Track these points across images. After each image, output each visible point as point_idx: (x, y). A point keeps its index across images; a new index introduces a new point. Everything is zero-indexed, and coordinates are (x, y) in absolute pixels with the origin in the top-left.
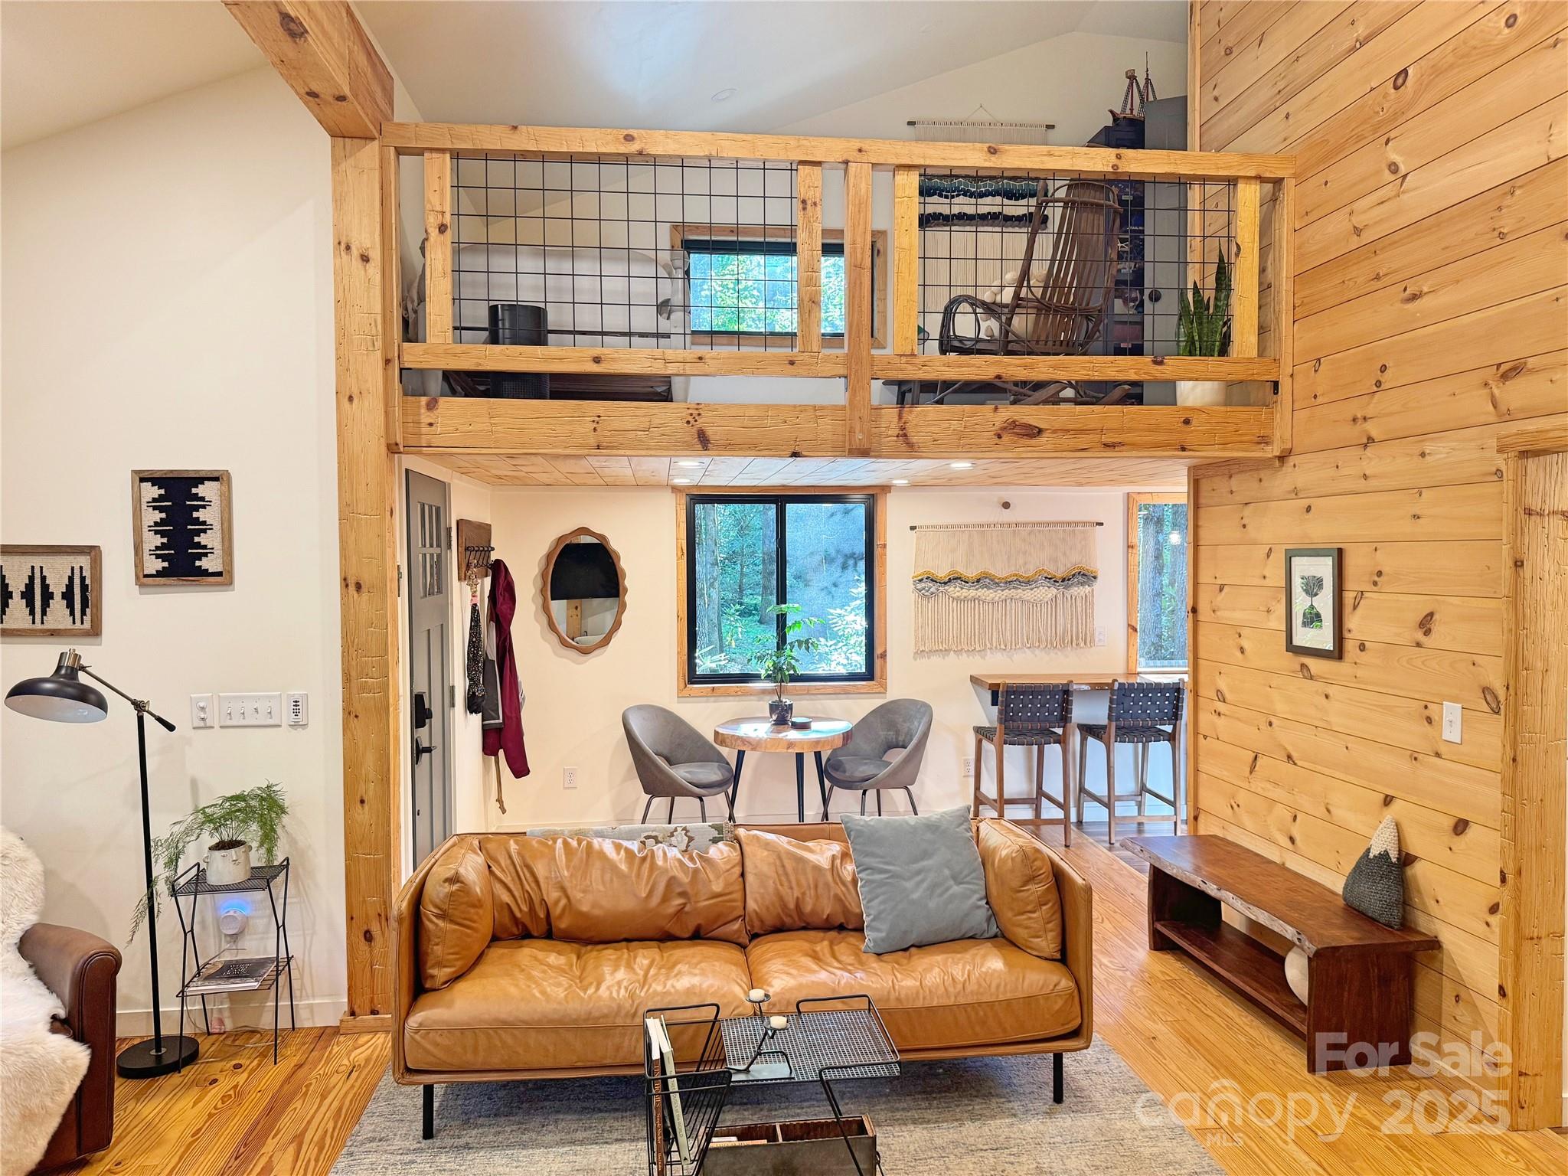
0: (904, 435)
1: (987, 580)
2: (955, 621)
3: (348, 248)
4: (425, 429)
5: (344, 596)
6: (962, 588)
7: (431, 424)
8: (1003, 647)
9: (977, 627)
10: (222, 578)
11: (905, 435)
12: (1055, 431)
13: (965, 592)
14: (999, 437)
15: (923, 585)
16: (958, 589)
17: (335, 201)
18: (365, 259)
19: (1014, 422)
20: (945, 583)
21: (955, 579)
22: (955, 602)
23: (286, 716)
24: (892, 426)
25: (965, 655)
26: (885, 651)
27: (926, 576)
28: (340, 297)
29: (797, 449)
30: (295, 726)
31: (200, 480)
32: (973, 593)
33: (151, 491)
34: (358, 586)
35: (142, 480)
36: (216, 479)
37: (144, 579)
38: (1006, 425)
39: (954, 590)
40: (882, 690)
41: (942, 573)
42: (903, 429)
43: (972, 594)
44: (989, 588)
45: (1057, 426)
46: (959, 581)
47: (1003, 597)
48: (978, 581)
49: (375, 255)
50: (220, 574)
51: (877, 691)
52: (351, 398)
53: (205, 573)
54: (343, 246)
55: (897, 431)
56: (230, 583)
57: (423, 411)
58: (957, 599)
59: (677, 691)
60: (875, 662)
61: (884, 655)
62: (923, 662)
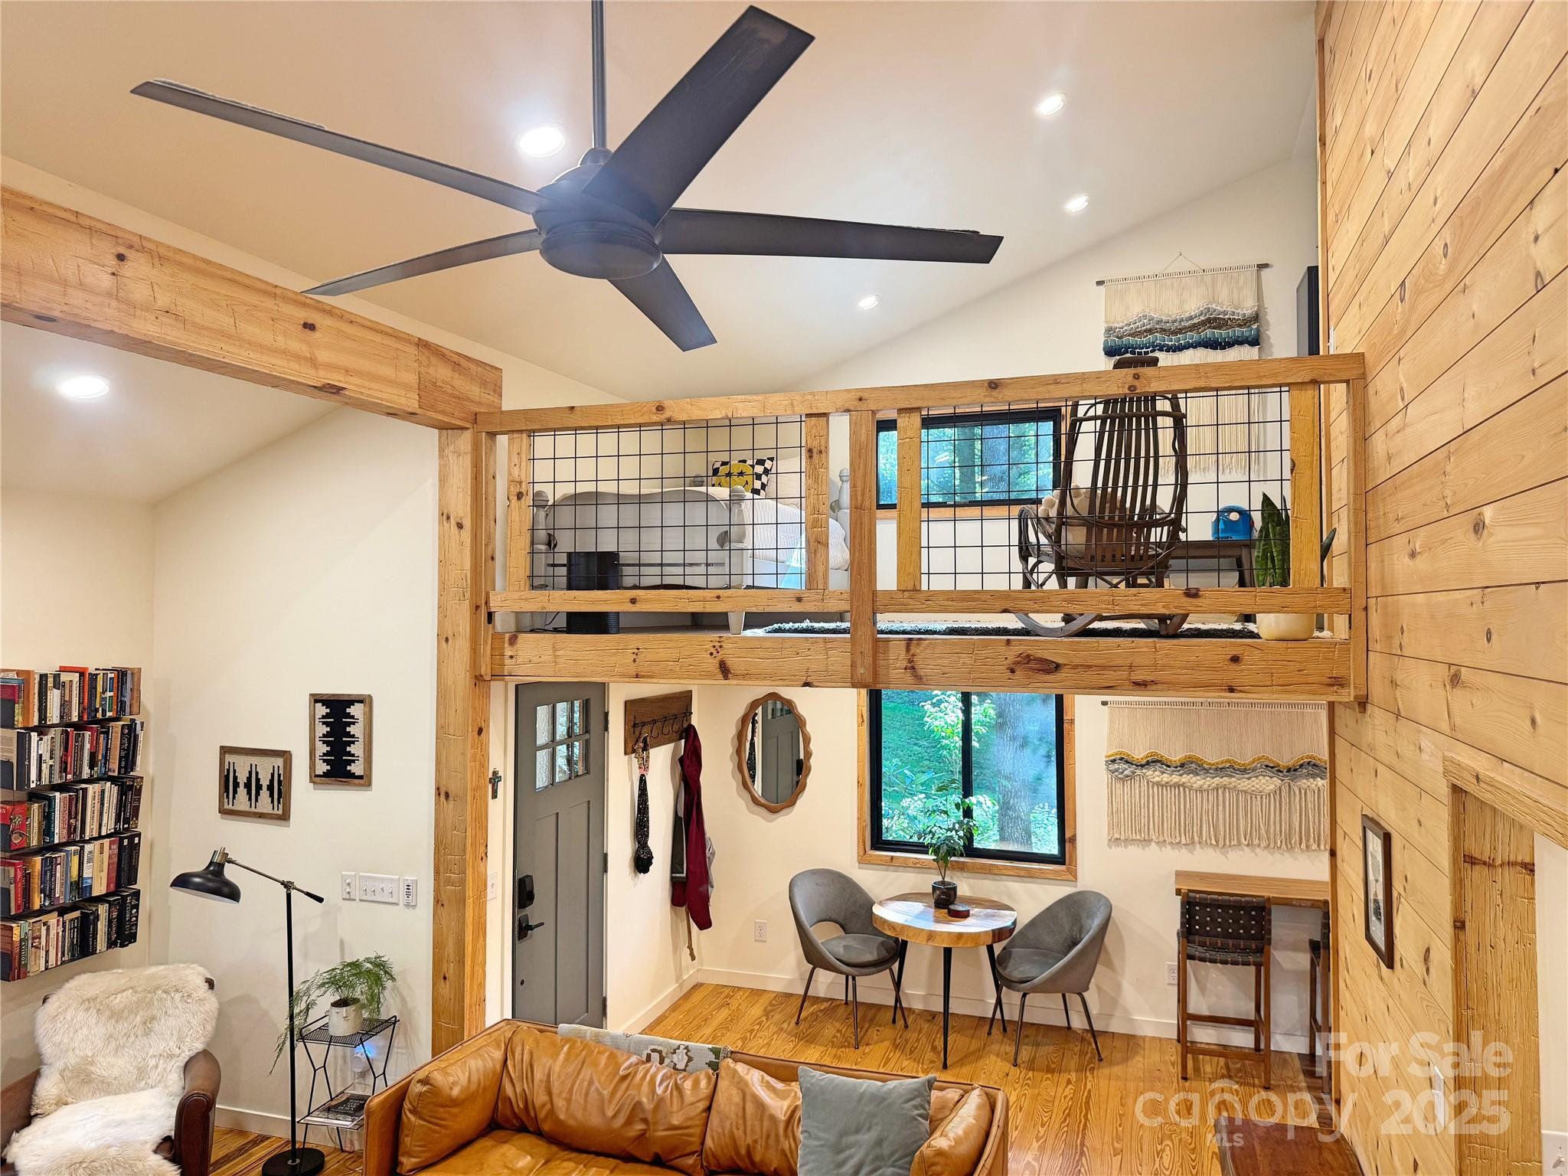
0: (911, 668)
1: (1193, 765)
2: (1156, 808)
3: (448, 518)
4: (507, 661)
5: (437, 803)
6: (1163, 773)
7: (511, 657)
8: (1214, 842)
9: (1182, 817)
10: (364, 780)
11: (913, 668)
12: (1075, 667)
13: (1166, 778)
14: (1013, 671)
15: (1116, 766)
16: (1157, 773)
17: (440, 481)
18: (460, 526)
19: (1028, 656)
20: (1142, 766)
21: (1153, 762)
22: (1156, 788)
23: (403, 899)
24: (901, 658)
25: (1169, 847)
26: (1075, 836)
27: (1119, 757)
28: (442, 558)
29: (809, 680)
30: (408, 905)
31: (351, 702)
32: (1175, 778)
33: (321, 710)
34: (447, 795)
35: (316, 701)
36: (361, 702)
37: (315, 778)
38: (1019, 659)
39: (1154, 775)
40: (1070, 877)
41: (1139, 754)
42: (910, 661)
43: (1176, 780)
44: (1198, 774)
45: (1077, 661)
46: (1159, 765)
47: (1206, 786)
48: (1182, 765)
49: (467, 523)
50: (361, 777)
51: (1064, 877)
52: (447, 640)
53: (352, 776)
54: (445, 517)
55: (905, 663)
56: (369, 784)
57: (506, 645)
58: (1158, 784)
59: (859, 856)
60: (1068, 846)
61: (1073, 839)
62: (1119, 851)
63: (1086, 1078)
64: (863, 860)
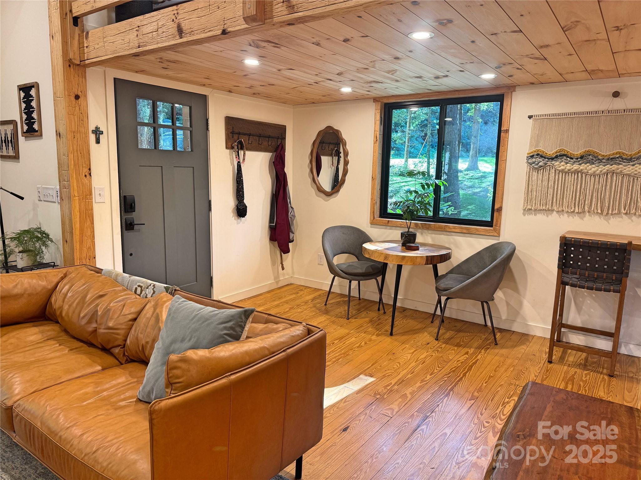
1: (590, 157)
2: (560, 188)
4: (86, 50)
5: (57, 140)
6: (567, 163)
7: (87, 47)
8: (599, 211)
9: (578, 194)
10: (39, 133)
13: (568, 166)
15: (534, 160)
16: (562, 163)
20: (552, 159)
21: (561, 156)
22: (561, 174)
25: (566, 215)
26: (501, 207)
27: (536, 153)
31: (30, 87)
32: (576, 167)
33: (22, 94)
34: (59, 135)
35: (20, 89)
36: (34, 87)
37: (24, 134)
39: (560, 165)
40: (495, 234)
41: (551, 151)
43: (575, 168)
44: (593, 164)
46: (565, 158)
47: (598, 172)
48: (582, 157)
50: (38, 131)
51: (491, 234)
52: (53, 37)
53: (35, 131)
56: (41, 135)
57: (85, 39)
58: (562, 171)
59: (370, 220)
60: (495, 214)
61: (500, 209)
62: (531, 218)
63: (480, 352)
64: (373, 223)
